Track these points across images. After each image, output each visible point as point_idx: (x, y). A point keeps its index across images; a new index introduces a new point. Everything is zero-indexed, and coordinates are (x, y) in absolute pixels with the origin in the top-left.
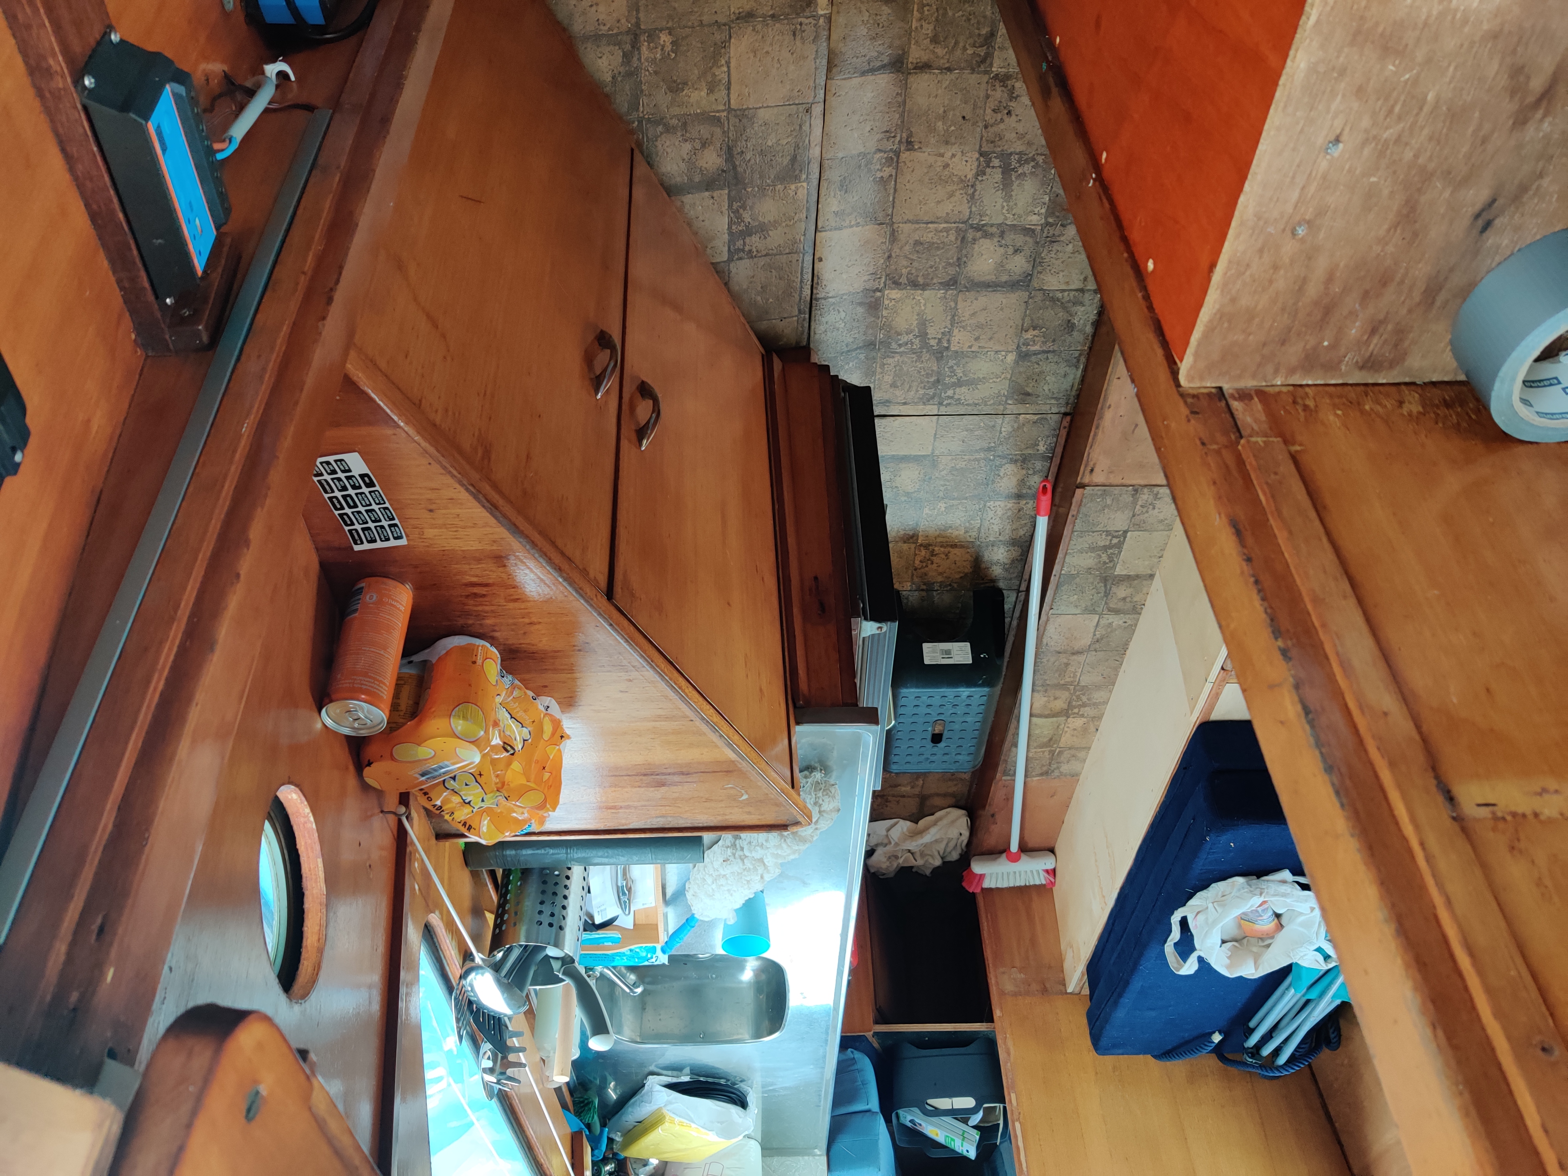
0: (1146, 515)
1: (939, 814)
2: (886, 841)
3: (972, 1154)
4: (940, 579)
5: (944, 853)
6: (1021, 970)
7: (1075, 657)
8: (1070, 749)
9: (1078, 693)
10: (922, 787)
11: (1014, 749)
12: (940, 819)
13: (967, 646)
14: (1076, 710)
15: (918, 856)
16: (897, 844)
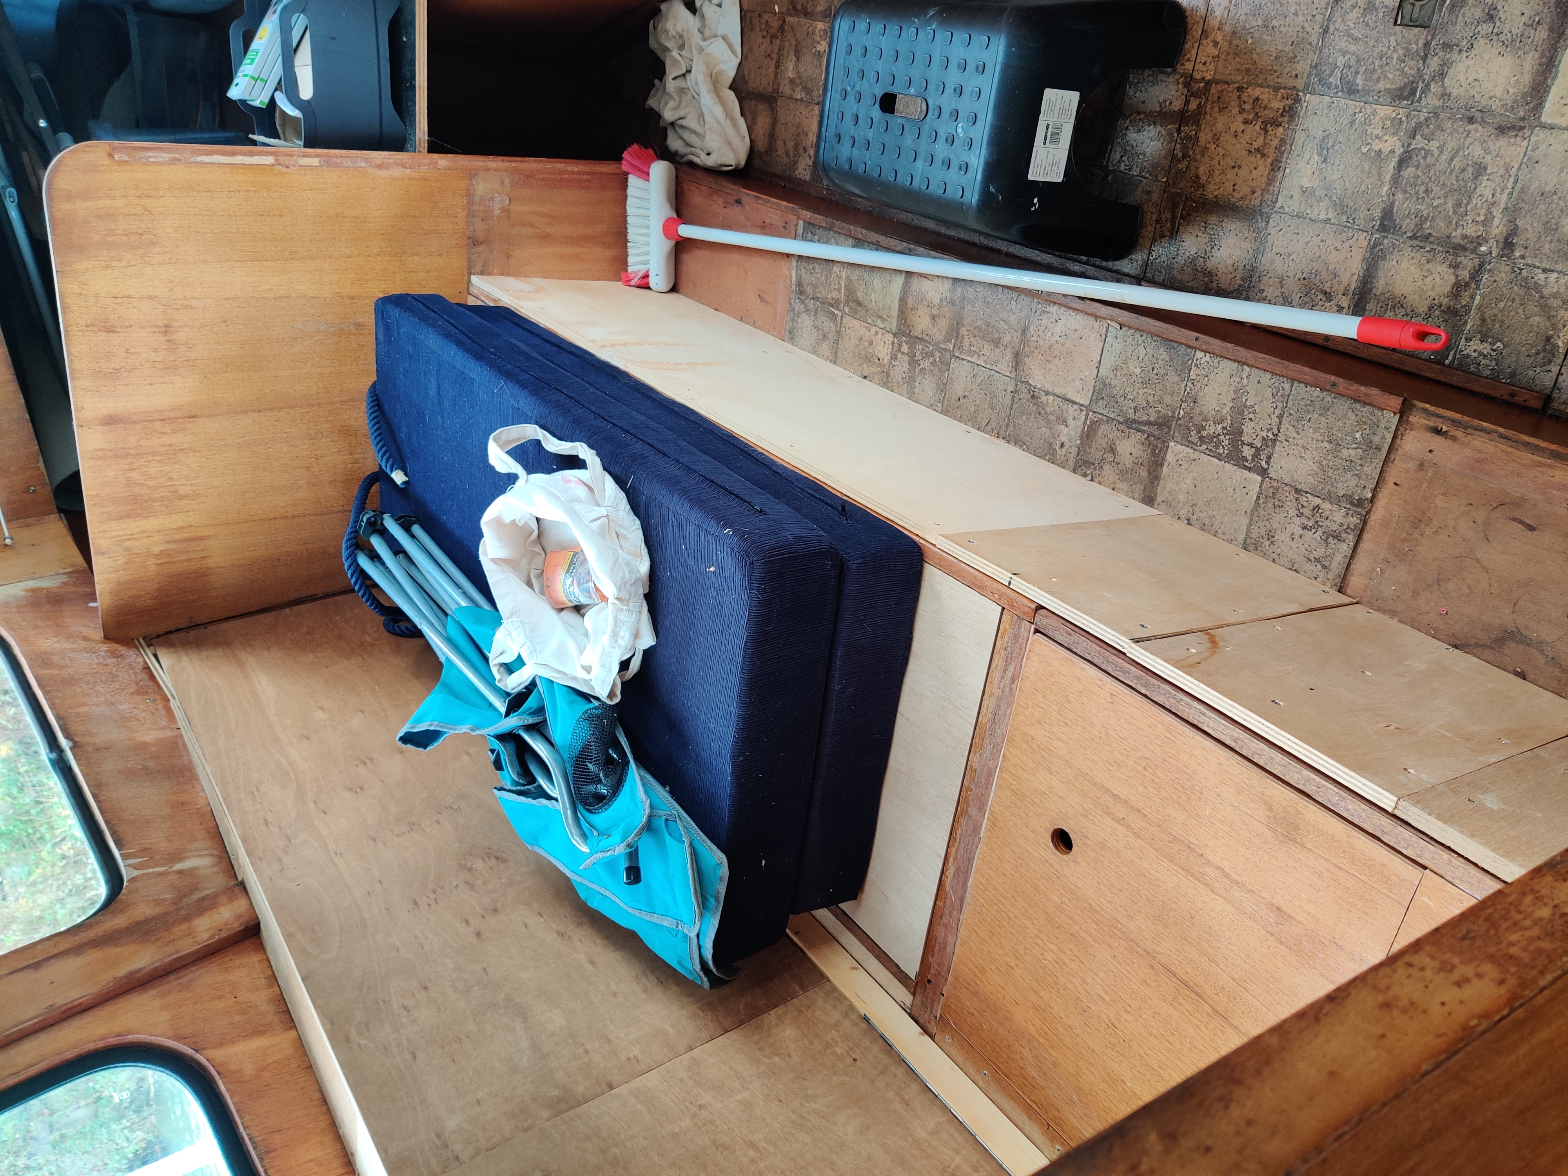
0: (1293, 512)
1: (742, 123)
2: (707, 33)
3: (234, 93)
4: (1204, 137)
5: (682, 127)
6: (506, 211)
7: (1009, 356)
8: (838, 332)
9: (937, 355)
10: (790, 98)
11: (850, 241)
12: (735, 125)
13: (1057, 176)
14: (905, 348)
15: (680, 83)
16: (701, 50)
